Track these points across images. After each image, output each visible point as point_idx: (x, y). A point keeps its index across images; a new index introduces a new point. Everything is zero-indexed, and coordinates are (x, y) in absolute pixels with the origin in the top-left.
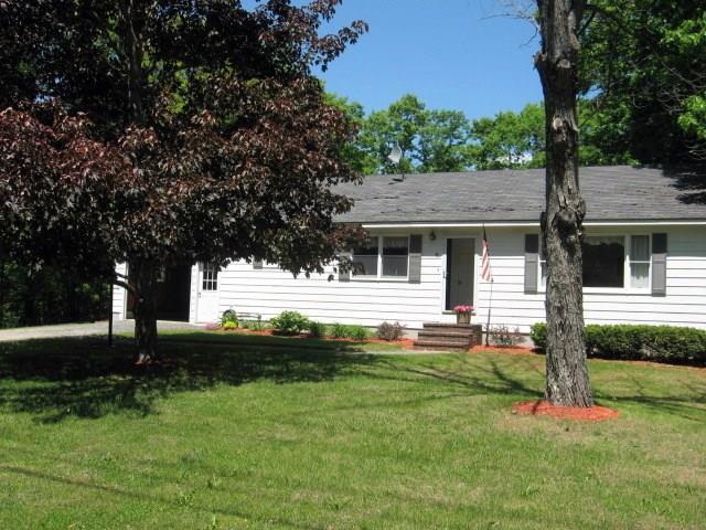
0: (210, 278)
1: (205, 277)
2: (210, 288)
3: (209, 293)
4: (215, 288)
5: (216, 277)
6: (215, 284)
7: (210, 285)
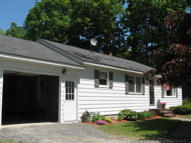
0: (70, 92)
1: (67, 92)
2: (70, 99)
3: (70, 102)
4: (73, 99)
5: (73, 92)
6: (73, 96)
7: (70, 97)
